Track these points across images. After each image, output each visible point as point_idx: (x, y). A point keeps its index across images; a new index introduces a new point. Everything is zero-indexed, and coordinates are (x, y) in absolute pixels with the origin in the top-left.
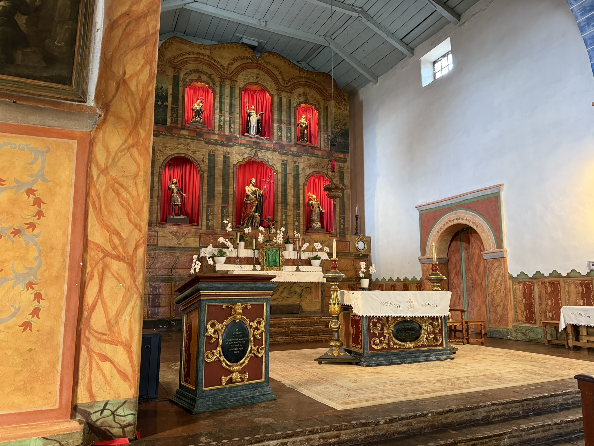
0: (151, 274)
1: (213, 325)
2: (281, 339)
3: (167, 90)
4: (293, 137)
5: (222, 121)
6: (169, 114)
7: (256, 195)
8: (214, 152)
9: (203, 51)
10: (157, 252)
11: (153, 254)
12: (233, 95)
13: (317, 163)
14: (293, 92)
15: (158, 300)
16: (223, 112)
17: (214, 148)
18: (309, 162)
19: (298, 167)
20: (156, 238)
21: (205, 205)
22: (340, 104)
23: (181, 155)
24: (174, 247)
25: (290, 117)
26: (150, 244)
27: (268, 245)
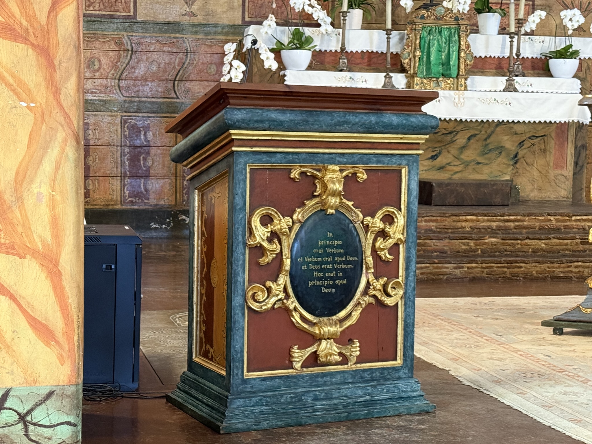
0: (124, 92)
1: (266, 220)
2: (455, 268)
10: (137, 36)
11: (125, 40)
15: (145, 159)
24: (179, 24)
26: (118, 14)
27: (428, 16)
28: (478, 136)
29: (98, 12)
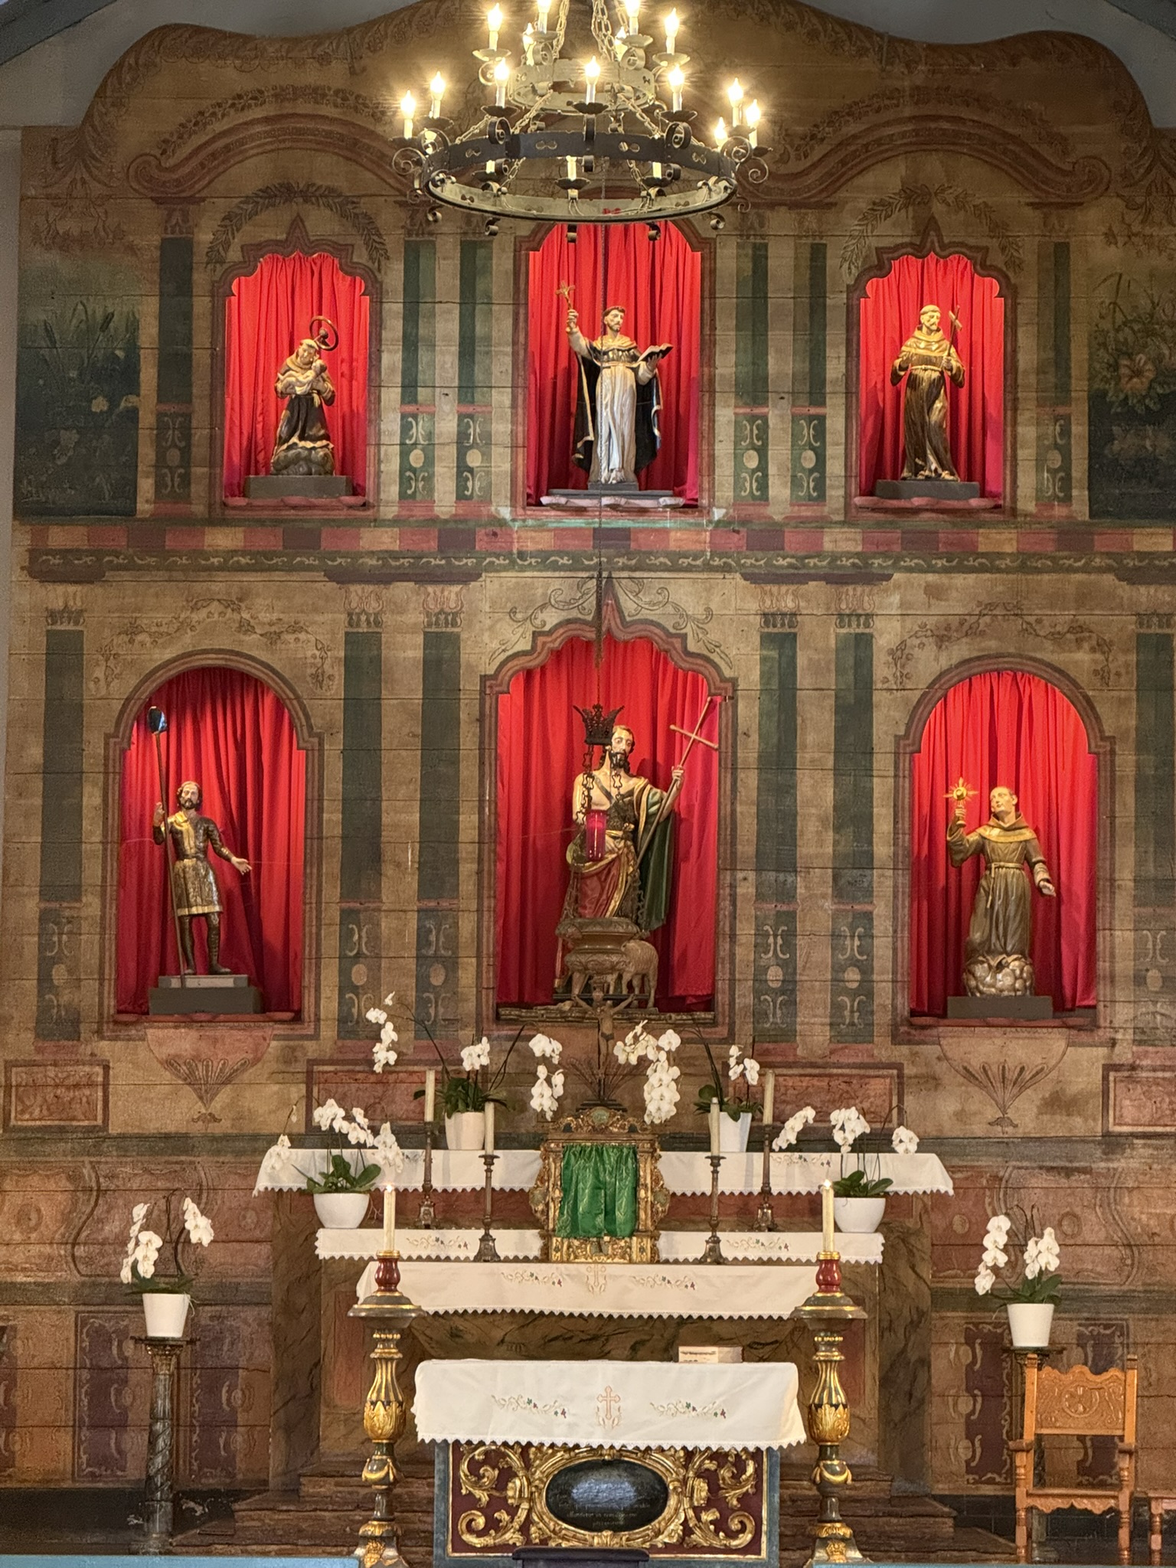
0: (81, 1267)
3: (133, 326)
4: (835, 467)
5: (415, 444)
6: (147, 453)
7: (637, 823)
8: (378, 623)
9: (311, 76)
10: (108, 1162)
11: (86, 1171)
12: (480, 286)
13: (991, 606)
14: (842, 194)
15: (119, 1392)
16: (423, 394)
17: (378, 598)
18: (940, 608)
19: (863, 644)
20: (100, 1094)
21: (332, 913)
22: (1158, 215)
23: (211, 661)
24: (186, 1136)
25: (816, 356)
26: (75, 1123)
27: (578, 1126)
28: (648, 1345)
29: (38, 1123)
